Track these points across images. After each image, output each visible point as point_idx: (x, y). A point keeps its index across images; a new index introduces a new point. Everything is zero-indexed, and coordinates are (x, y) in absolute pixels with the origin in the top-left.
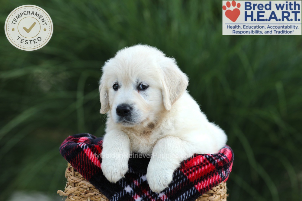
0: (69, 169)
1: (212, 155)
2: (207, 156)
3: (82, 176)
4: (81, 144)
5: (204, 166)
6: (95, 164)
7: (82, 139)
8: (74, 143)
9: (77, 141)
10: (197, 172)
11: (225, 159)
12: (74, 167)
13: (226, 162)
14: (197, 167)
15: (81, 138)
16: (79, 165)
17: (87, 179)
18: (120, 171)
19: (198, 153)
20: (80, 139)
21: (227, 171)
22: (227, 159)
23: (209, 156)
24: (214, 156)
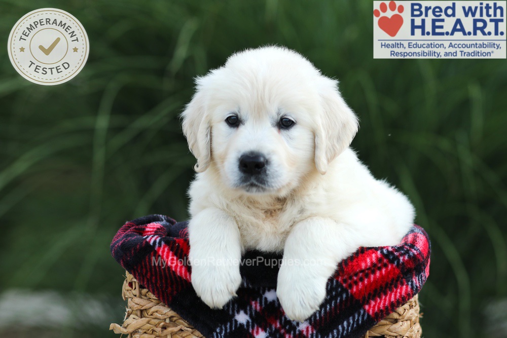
0: (131, 284)
1: (392, 247)
2: (385, 251)
3: (155, 298)
4: (151, 238)
5: (380, 269)
6: (178, 273)
7: (150, 228)
8: (136, 237)
9: (142, 232)
10: (368, 281)
11: (416, 254)
12: (139, 280)
13: (419, 260)
14: (367, 271)
15: (149, 225)
16: (148, 277)
17: (164, 302)
18: (227, 286)
19: (366, 244)
20: (148, 227)
21: (422, 277)
22: (420, 254)
23: (387, 250)
24: (396, 251)
